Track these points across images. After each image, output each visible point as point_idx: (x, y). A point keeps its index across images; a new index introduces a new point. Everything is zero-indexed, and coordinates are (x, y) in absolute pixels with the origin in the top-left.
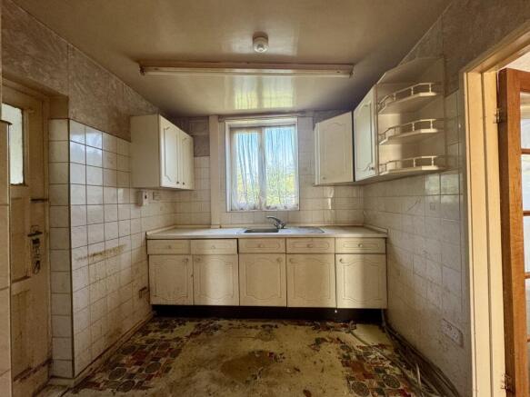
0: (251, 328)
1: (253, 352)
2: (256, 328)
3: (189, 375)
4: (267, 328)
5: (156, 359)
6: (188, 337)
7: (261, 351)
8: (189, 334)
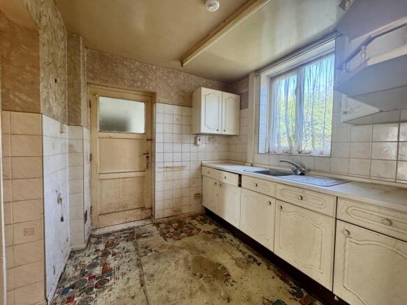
0: (241, 251)
1: (220, 265)
2: (244, 254)
3: (181, 248)
4: (251, 259)
5: (182, 232)
6: (204, 232)
7: (225, 268)
8: (206, 230)
